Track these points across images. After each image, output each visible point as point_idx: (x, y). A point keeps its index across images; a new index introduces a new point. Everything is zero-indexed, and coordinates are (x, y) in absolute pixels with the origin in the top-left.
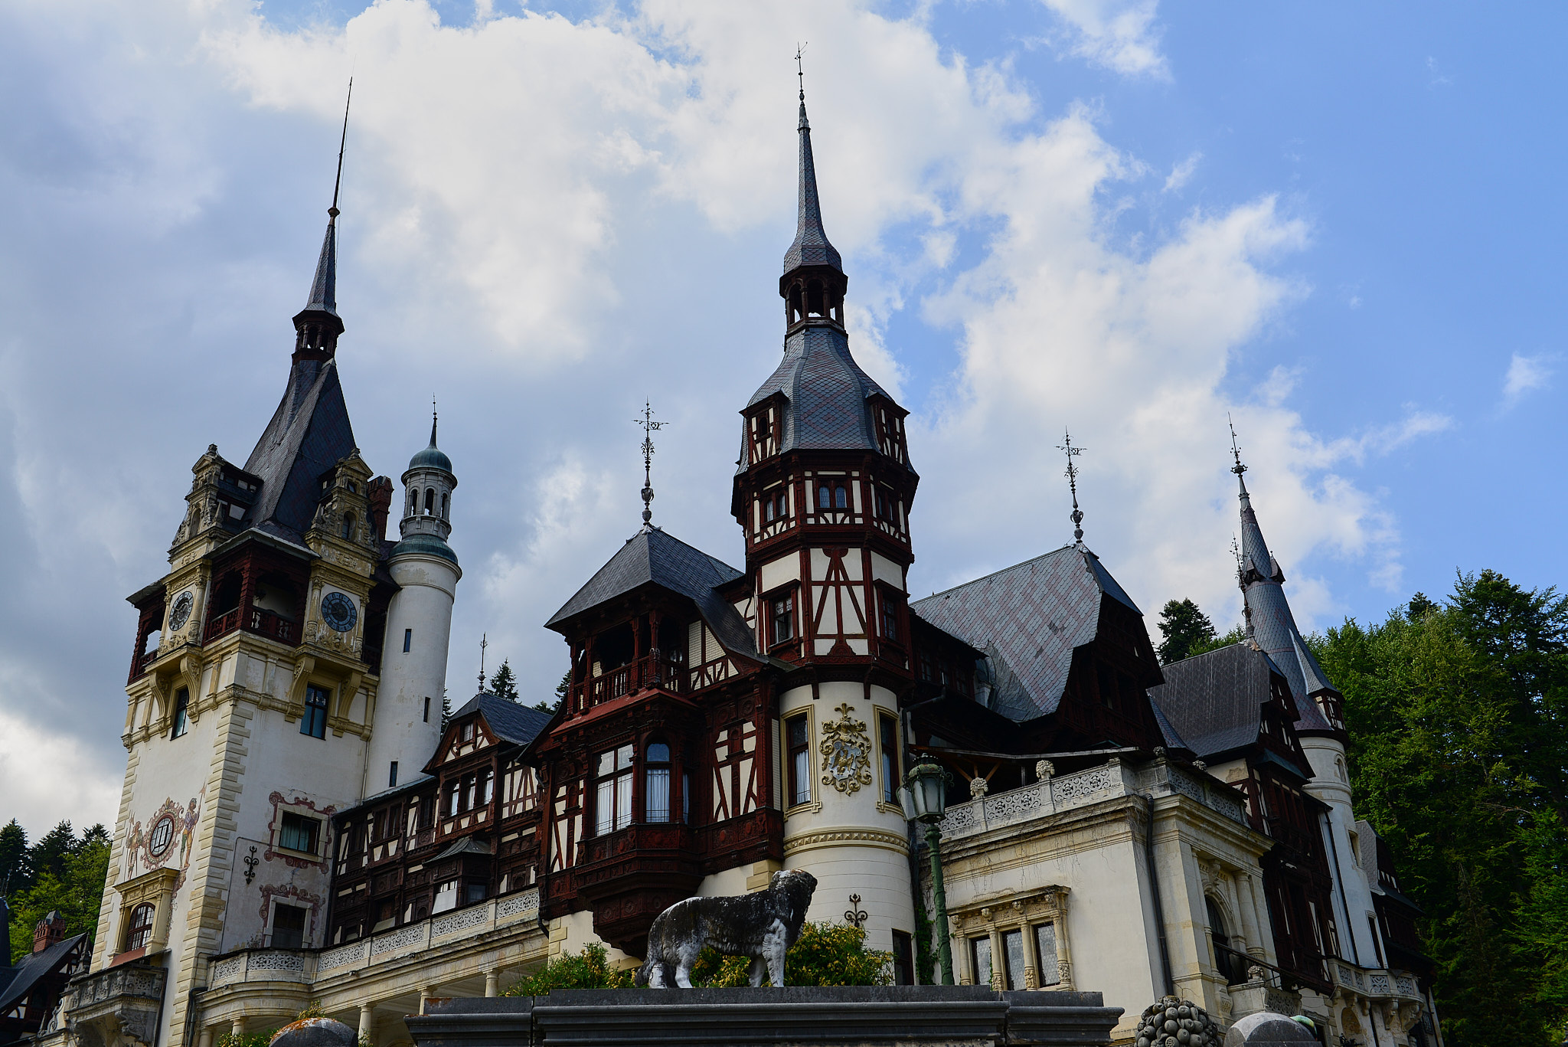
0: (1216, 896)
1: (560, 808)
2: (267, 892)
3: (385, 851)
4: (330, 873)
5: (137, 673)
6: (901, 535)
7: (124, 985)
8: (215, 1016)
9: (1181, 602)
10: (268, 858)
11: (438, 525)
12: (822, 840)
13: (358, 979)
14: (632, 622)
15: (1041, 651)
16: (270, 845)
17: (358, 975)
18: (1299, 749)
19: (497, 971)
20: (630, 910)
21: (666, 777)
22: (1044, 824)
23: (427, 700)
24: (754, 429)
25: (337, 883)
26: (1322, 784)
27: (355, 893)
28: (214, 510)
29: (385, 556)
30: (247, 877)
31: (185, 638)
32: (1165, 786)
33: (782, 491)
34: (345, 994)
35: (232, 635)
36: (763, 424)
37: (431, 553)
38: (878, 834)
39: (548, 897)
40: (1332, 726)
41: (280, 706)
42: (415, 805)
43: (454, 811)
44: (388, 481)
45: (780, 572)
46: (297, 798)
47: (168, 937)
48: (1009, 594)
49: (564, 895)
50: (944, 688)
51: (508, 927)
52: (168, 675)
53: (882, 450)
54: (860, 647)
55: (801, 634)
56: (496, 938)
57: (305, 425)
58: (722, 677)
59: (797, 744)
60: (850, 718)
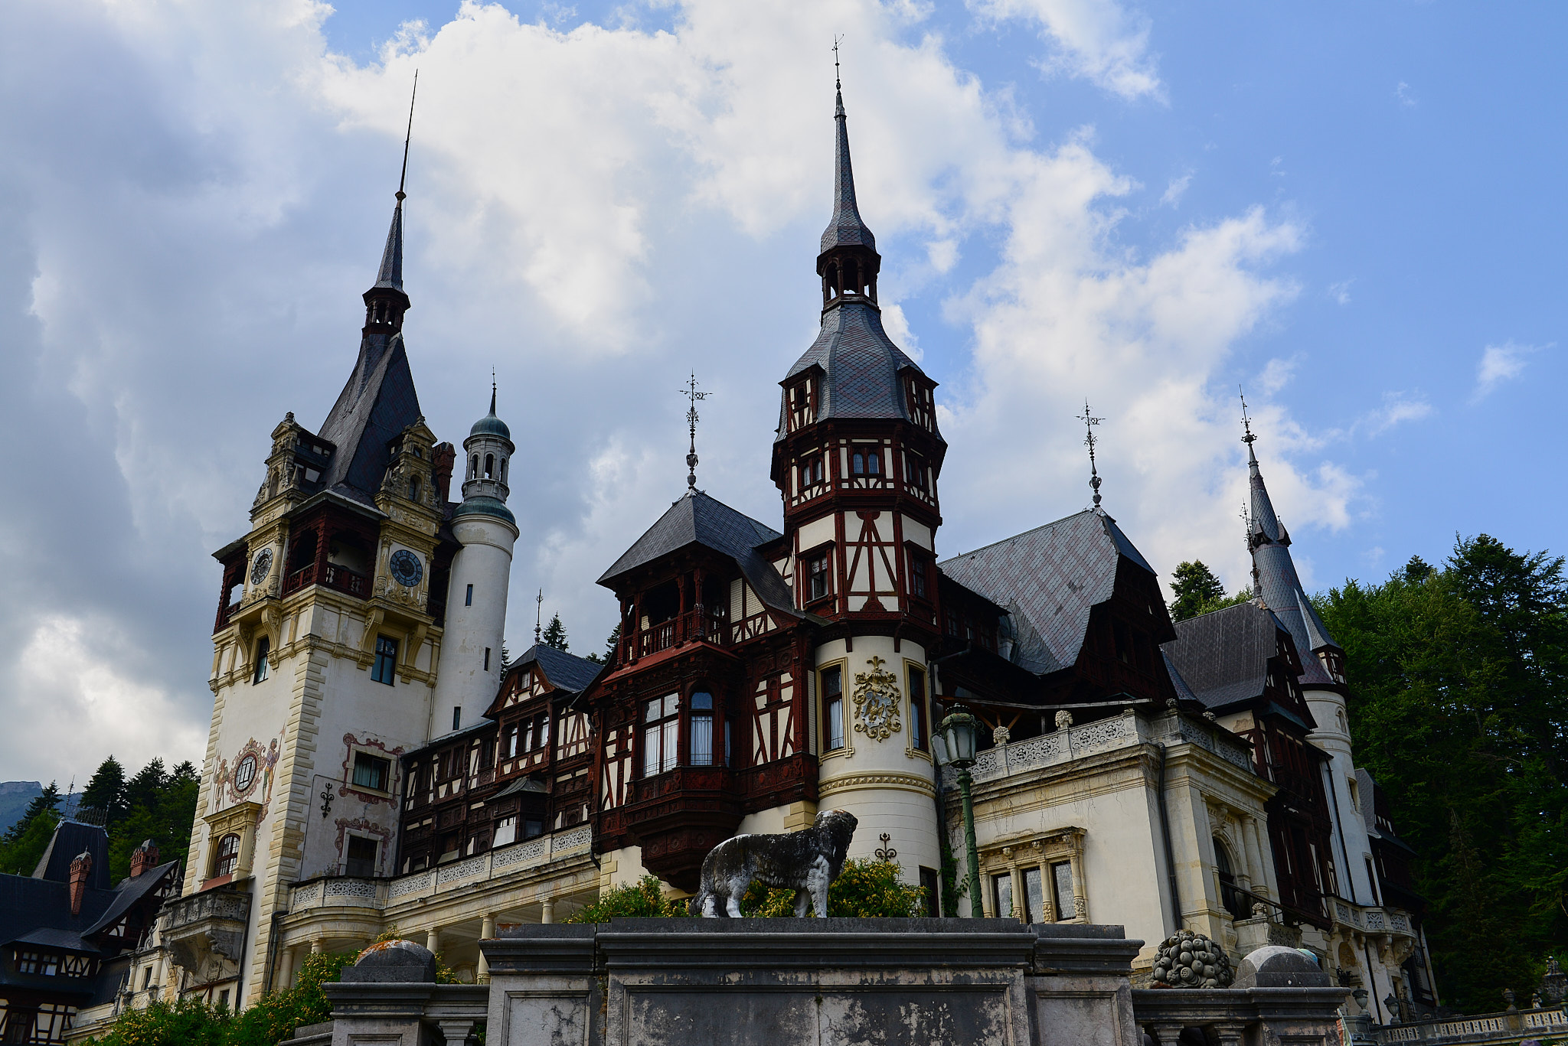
0: (1224, 838)
1: (611, 751)
2: (342, 825)
3: (450, 789)
4: (399, 808)
5: (222, 623)
6: (930, 499)
7: (213, 908)
8: (295, 937)
9: (1192, 563)
10: (342, 795)
11: (497, 488)
12: (854, 783)
13: (425, 906)
14: (678, 580)
15: (1061, 608)
16: (345, 782)
17: (425, 902)
18: (1303, 702)
19: (553, 900)
20: (676, 845)
21: (709, 723)
22: (1062, 769)
23: (488, 650)
24: (793, 400)
25: (405, 818)
26: (1323, 734)
27: (422, 827)
28: (291, 473)
29: (448, 517)
30: (324, 811)
31: (265, 591)
32: (1176, 736)
33: (818, 457)
34: (413, 919)
35: (309, 589)
36: (801, 395)
37: (491, 514)
38: (907, 778)
39: (599, 833)
40: (1334, 680)
41: (352, 654)
42: (477, 747)
43: (513, 753)
44: (451, 446)
45: (817, 533)
46: (368, 739)
47: (252, 865)
48: (1031, 556)
49: (614, 831)
50: (969, 643)
51: (563, 861)
52: (250, 625)
53: (913, 419)
54: (891, 604)
55: (836, 592)
56: (552, 870)
57: (375, 394)
58: (762, 631)
59: (831, 693)
60: (881, 670)
